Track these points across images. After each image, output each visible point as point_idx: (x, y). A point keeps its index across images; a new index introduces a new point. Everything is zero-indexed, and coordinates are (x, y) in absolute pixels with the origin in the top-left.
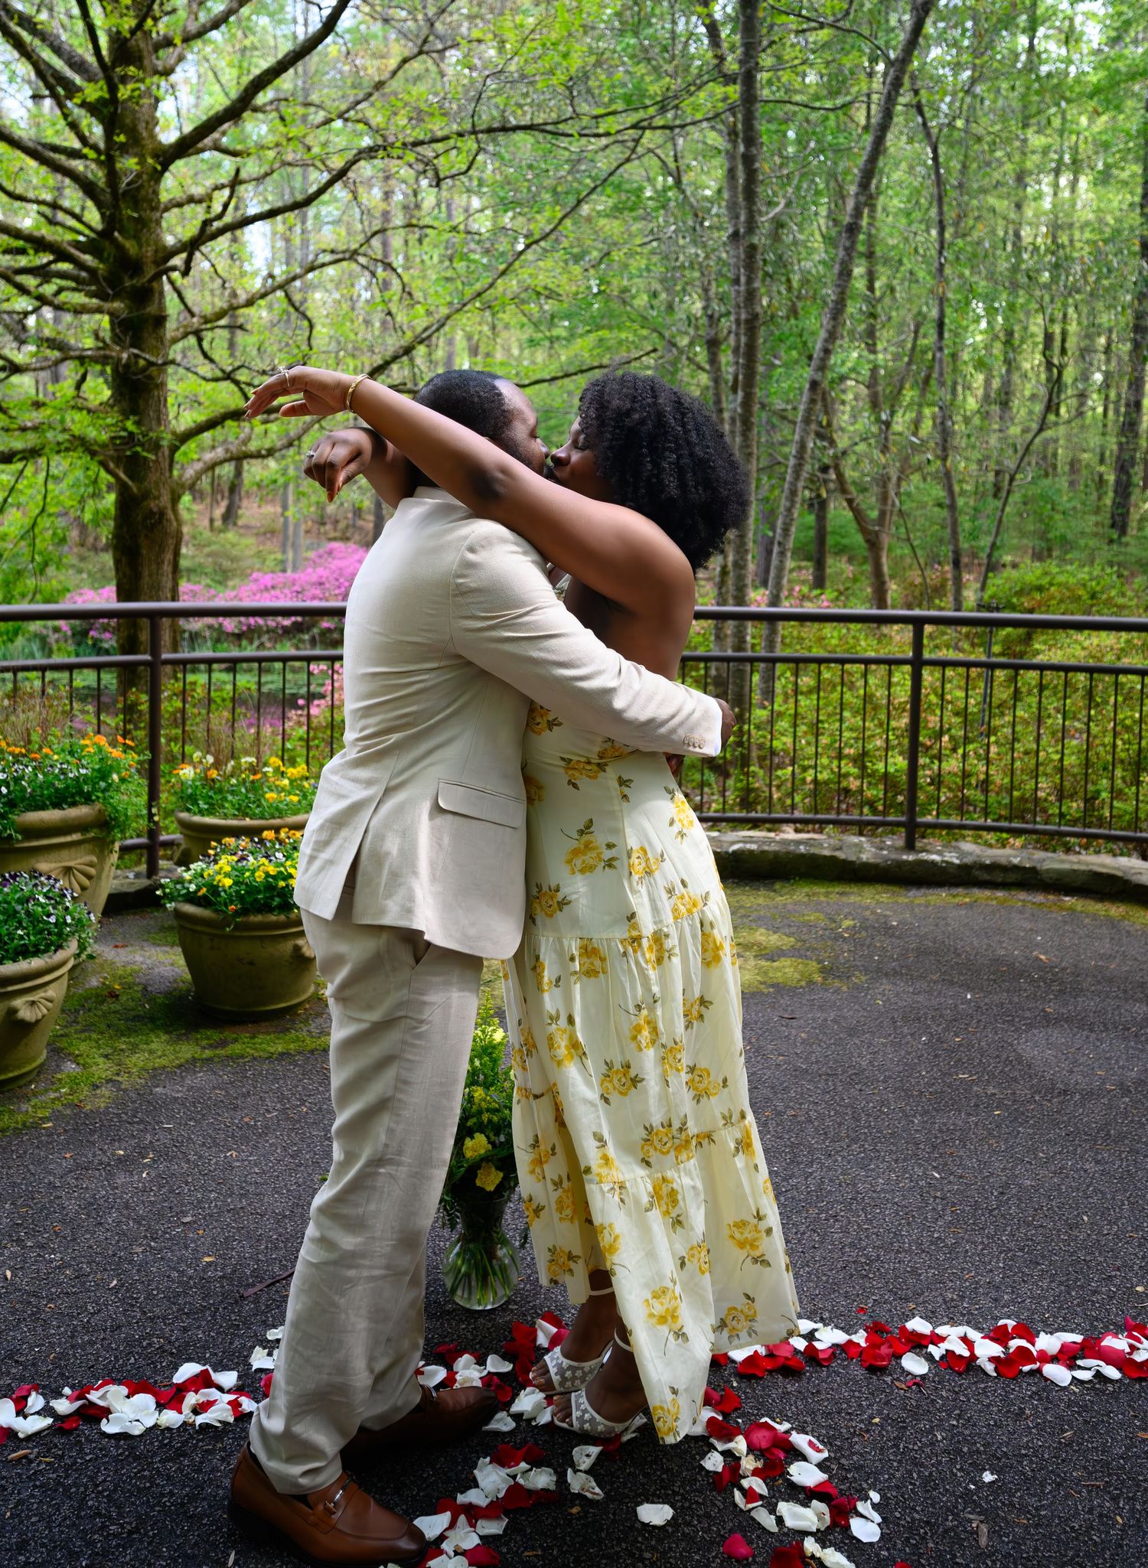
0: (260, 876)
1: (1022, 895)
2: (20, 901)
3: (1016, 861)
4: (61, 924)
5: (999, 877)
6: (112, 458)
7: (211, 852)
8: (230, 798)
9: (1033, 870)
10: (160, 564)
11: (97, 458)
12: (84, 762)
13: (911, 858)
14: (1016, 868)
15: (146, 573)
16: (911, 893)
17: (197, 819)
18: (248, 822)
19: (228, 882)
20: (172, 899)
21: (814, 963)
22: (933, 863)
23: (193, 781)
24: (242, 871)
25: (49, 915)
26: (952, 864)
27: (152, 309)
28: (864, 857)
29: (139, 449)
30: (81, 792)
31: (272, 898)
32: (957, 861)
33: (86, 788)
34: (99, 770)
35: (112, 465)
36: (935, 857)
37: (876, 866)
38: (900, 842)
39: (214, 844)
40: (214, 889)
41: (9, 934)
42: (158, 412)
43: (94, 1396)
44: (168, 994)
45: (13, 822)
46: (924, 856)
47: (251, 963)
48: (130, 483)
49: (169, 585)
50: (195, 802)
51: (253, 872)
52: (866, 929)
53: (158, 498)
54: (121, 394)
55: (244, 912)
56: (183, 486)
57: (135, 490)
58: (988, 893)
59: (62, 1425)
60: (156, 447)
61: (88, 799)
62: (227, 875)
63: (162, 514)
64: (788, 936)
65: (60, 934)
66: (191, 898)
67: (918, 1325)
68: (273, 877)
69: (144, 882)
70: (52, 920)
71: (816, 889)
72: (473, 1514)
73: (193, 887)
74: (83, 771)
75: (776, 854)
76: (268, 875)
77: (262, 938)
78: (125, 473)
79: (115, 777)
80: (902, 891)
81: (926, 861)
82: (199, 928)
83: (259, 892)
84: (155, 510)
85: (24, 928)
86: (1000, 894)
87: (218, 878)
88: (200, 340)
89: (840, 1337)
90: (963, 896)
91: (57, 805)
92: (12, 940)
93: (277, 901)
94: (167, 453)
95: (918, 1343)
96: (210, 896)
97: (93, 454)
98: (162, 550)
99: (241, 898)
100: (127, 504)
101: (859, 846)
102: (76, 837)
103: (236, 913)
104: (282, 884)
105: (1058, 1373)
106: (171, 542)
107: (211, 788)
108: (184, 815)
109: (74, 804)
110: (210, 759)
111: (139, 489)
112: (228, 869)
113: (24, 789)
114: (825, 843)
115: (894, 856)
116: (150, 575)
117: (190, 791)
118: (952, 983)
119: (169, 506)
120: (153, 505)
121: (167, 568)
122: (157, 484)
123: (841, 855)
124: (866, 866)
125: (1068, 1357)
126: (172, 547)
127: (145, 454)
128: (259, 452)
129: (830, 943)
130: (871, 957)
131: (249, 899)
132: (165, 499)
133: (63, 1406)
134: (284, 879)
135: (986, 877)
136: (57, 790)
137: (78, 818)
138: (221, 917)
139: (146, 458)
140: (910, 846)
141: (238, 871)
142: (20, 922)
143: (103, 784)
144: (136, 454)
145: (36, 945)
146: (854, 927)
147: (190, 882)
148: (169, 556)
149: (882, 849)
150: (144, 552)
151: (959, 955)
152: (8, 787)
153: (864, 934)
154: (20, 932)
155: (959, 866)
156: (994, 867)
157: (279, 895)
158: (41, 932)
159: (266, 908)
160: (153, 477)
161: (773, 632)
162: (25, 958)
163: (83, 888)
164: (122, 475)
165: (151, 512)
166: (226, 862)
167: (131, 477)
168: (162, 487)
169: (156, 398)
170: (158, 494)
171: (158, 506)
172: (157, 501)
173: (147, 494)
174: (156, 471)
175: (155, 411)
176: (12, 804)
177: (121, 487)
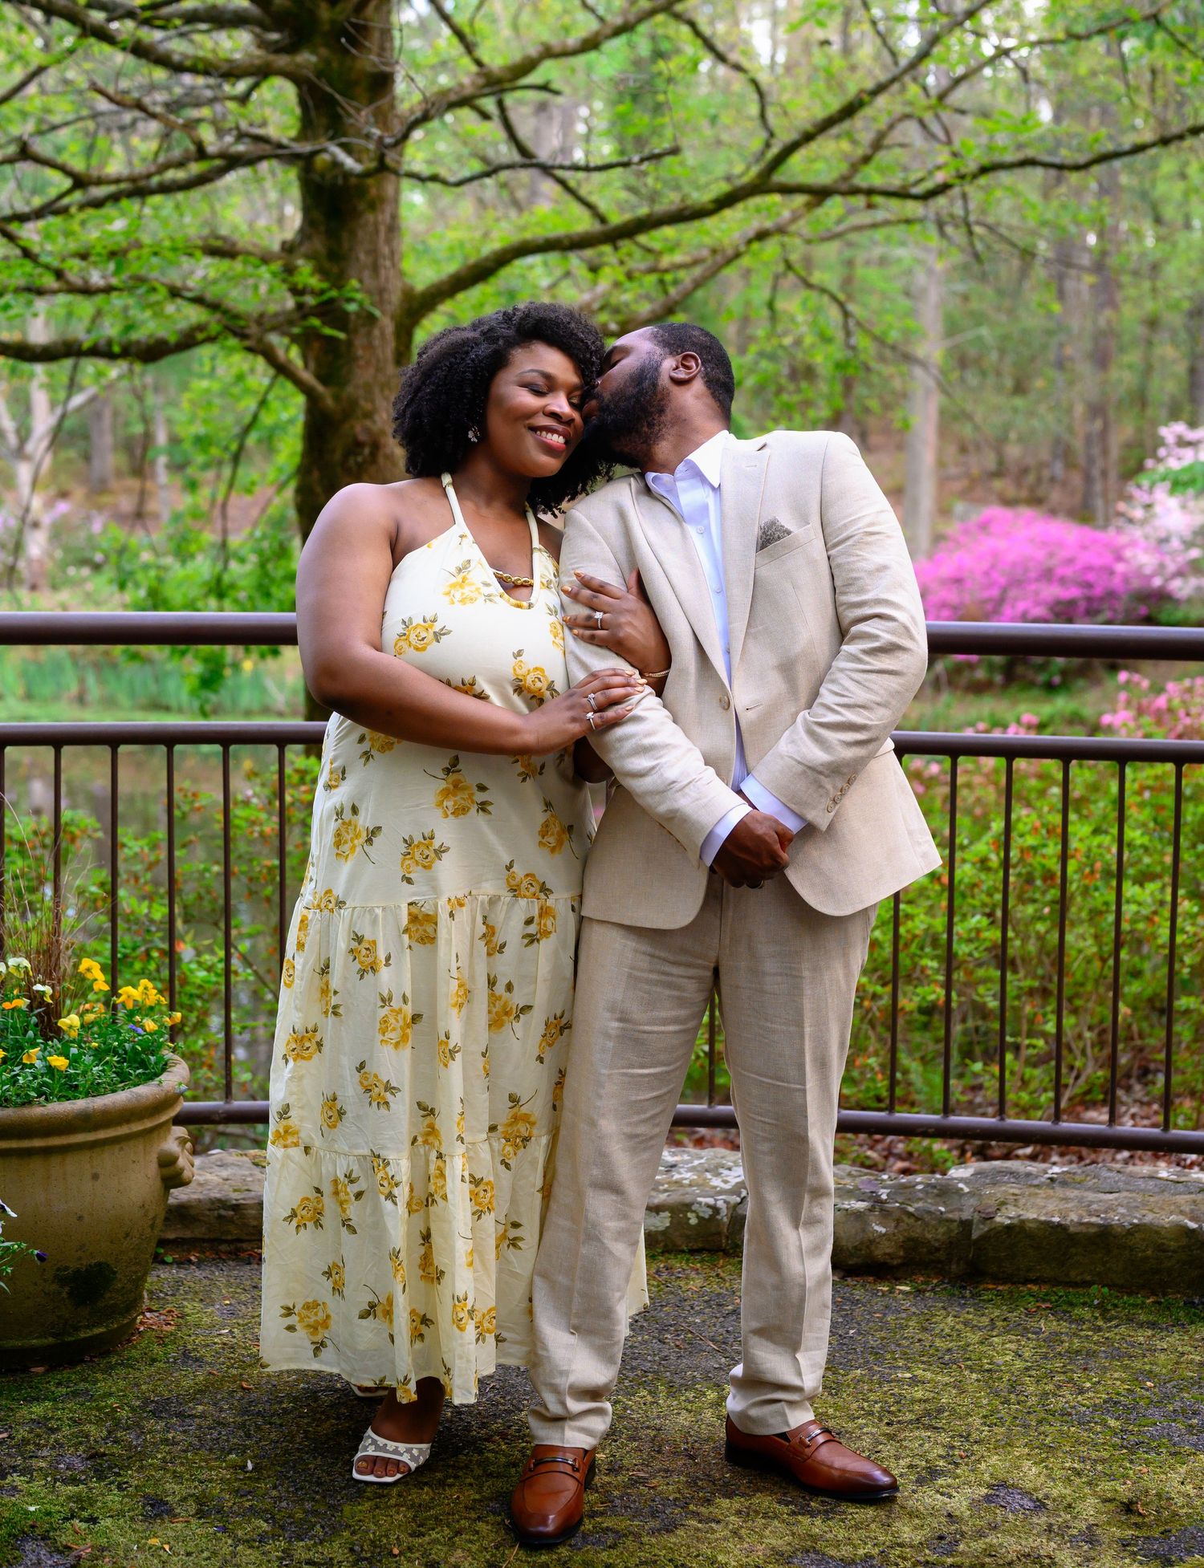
27: (369, 61)
29: (314, 321)
53: (369, 415)
54: (316, 225)
57: (334, 406)
63: (376, 446)
94: (389, 332)
111: (337, 398)
120: (358, 429)
122: (368, 388)
132: (383, 418)
144: (313, 328)
160: (361, 377)
165: (358, 445)
167: (324, 379)
168: (377, 390)
169: (371, 228)
170: (368, 406)
171: (368, 431)
172: (368, 423)
173: (350, 410)
174: (368, 363)
175: (368, 253)
177: (307, 398)
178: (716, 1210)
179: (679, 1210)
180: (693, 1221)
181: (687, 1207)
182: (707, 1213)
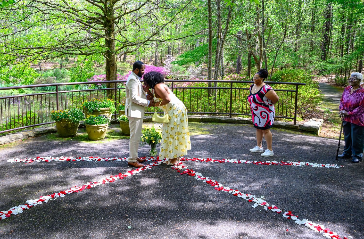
1: (247, 125)
5: (244, 122)
6: (105, 55)
10: (113, 72)
11: (103, 55)
13: (230, 119)
14: (246, 121)
17: (122, 110)
21: (209, 132)
23: (121, 105)
28: (222, 119)
29: (110, 53)
32: (237, 119)
33: (108, 105)
34: (109, 103)
36: (234, 119)
37: (224, 120)
38: (229, 117)
40: (124, 118)
42: (113, 46)
43: (115, 158)
44: (119, 133)
45: (100, 109)
46: (232, 119)
49: (115, 76)
50: (121, 108)
52: (219, 128)
54: (107, 43)
58: (241, 124)
59: (113, 160)
61: (108, 107)
63: (114, 64)
64: (207, 129)
67: (199, 158)
69: (114, 120)
71: (214, 124)
72: (149, 165)
74: (107, 103)
75: (208, 118)
79: (111, 104)
86: (243, 124)
88: (120, 33)
89: (190, 159)
90: (237, 125)
91: (104, 107)
94: (114, 53)
95: (199, 160)
98: (114, 70)
100: (108, 62)
101: (222, 118)
102: (107, 112)
105: (212, 162)
108: (120, 110)
109: (106, 107)
110: (123, 103)
111: (110, 60)
113: (101, 105)
114: (217, 117)
115: (227, 119)
118: (228, 134)
119: (115, 62)
121: (115, 73)
123: (219, 119)
124: (223, 120)
125: (214, 161)
128: (130, 52)
129: (212, 130)
130: (218, 131)
133: (113, 159)
135: (242, 122)
136: (104, 105)
137: (107, 109)
140: (231, 117)
146: (217, 128)
150: (111, 70)
151: (231, 131)
152: (99, 105)
154: (102, 121)
156: (243, 120)
160: (112, 57)
161: (216, 84)
164: (107, 57)
167: (109, 58)
169: (113, 44)
170: (113, 60)
176: (99, 107)
177: (107, 60)
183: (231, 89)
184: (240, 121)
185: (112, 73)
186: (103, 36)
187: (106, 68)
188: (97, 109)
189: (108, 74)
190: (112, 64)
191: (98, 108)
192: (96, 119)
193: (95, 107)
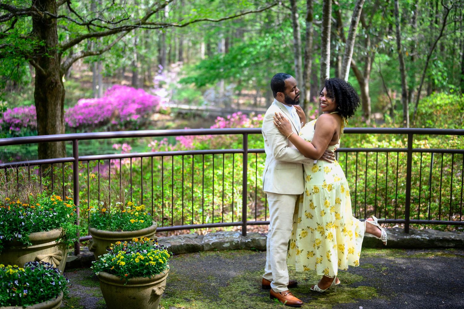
0: (137, 260)
2: (39, 276)
3: (453, 237)
4: (57, 286)
6: (34, 59)
7: (111, 248)
8: (113, 221)
9: (460, 241)
10: (56, 105)
11: (28, 60)
12: (55, 209)
13: (408, 237)
15: (50, 109)
16: (408, 253)
17: (99, 231)
18: (122, 232)
19: (123, 263)
20: (98, 271)
21: (373, 288)
22: (418, 239)
23: (96, 213)
24: (129, 259)
25: (52, 282)
26: (426, 239)
29: (47, 54)
30: (54, 223)
31: (143, 270)
32: (428, 238)
33: (57, 221)
34: (61, 213)
35: (34, 62)
36: (418, 236)
37: (393, 241)
38: (403, 230)
39: (112, 244)
40: (118, 267)
41: (36, 291)
42: (53, 37)
45: (28, 238)
46: (413, 236)
47: (134, 298)
48: (42, 69)
50: (98, 223)
51: (134, 258)
52: (392, 271)
53: (54, 76)
54: (37, 29)
55: (131, 276)
56: (64, 69)
57: (44, 73)
60: (53, 53)
61: (58, 226)
62: (122, 260)
63: (56, 83)
64: (360, 275)
65: (57, 290)
66: (106, 270)
68: (142, 260)
69: (74, 257)
70: (54, 284)
73: (107, 265)
74: (55, 214)
76: (140, 260)
77: (139, 288)
78: (40, 65)
79: (68, 216)
80: (405, 252)
81: (415, 238)
82: (110, 283)
83: (137, 267)
84: (53, 81)
85: (42, 288)
87: (119, 261)
91: (45, 229)
92: (38, 293)
93: (145, 271)
94: (58, 55)
96: (115, 269)
97: (26, 58)
98: (56, 100)
99: (129, 270)
100: (41, 80)
102: (53, 243)
103: (128, 277)
104: (147, 264)
106: (61, 95)
107: (104, 217)
108: (93, 229)
109: (51, 229)
110: (102, 204)
111: (46, 72)
112: (122, 257)
113: (31, 223)
115: (400, 237)
116: (52, 111)
117: (95, 218)
118: (434, 295)
119: (59, 79)
120: (52, 79)
121: (59, 107)
122: (54, 69)
126: (61, 97)
127: (49, 56)
129: (378, 278)
130: (397, 284)
131: (133, 271)
132: (57, 76)
134: (147, 262)
135: (440, 244)
136: (44, 222)
137: (54, 234)
138: (120, 278)
139: (48, 58)
140: (407, 231)
141: (127, 259)
142: (40, 285)
143: (63, 219)
145: (48, 295)
146: (387, 270)
147: (105, 263)
148: (59, 102)
149: (394, 233)
150: (49, 100)
151: (434, 282)
152: (24, 222)
153: (392, 273)
154: (41, 290)
155: (429, 240)
156: (444, 240)
157: (145, 269)
158: (49, 289)
159: (140, 274)
160: (52, 66)
162: (44, 301)
163: (57, 265)
164: (39, 66)
166: (121, 254)
167: (42, 67)
168: (56, 70)
169: (53, 31)
170: (54, 73)
171: (54, 79)
172: (54, 77)
173: (49, 74)
174: (53, 63)
175: (52, 37)
176: (26, 230)
177: (39, 73)
178: (238, 241)
179: (231, 242)
180: (234, 244)
181: (233, 241)
182: (236, 242)
183: (410, 151)
184: (436, 243)
185: (53, 106)
186: (29, 12)
187: (37, 93)
188: (20, 236)
189: (42, 109)
190: (52, 83)
191: (23, 236)
192: (16, 282)
193: (12, 231)
